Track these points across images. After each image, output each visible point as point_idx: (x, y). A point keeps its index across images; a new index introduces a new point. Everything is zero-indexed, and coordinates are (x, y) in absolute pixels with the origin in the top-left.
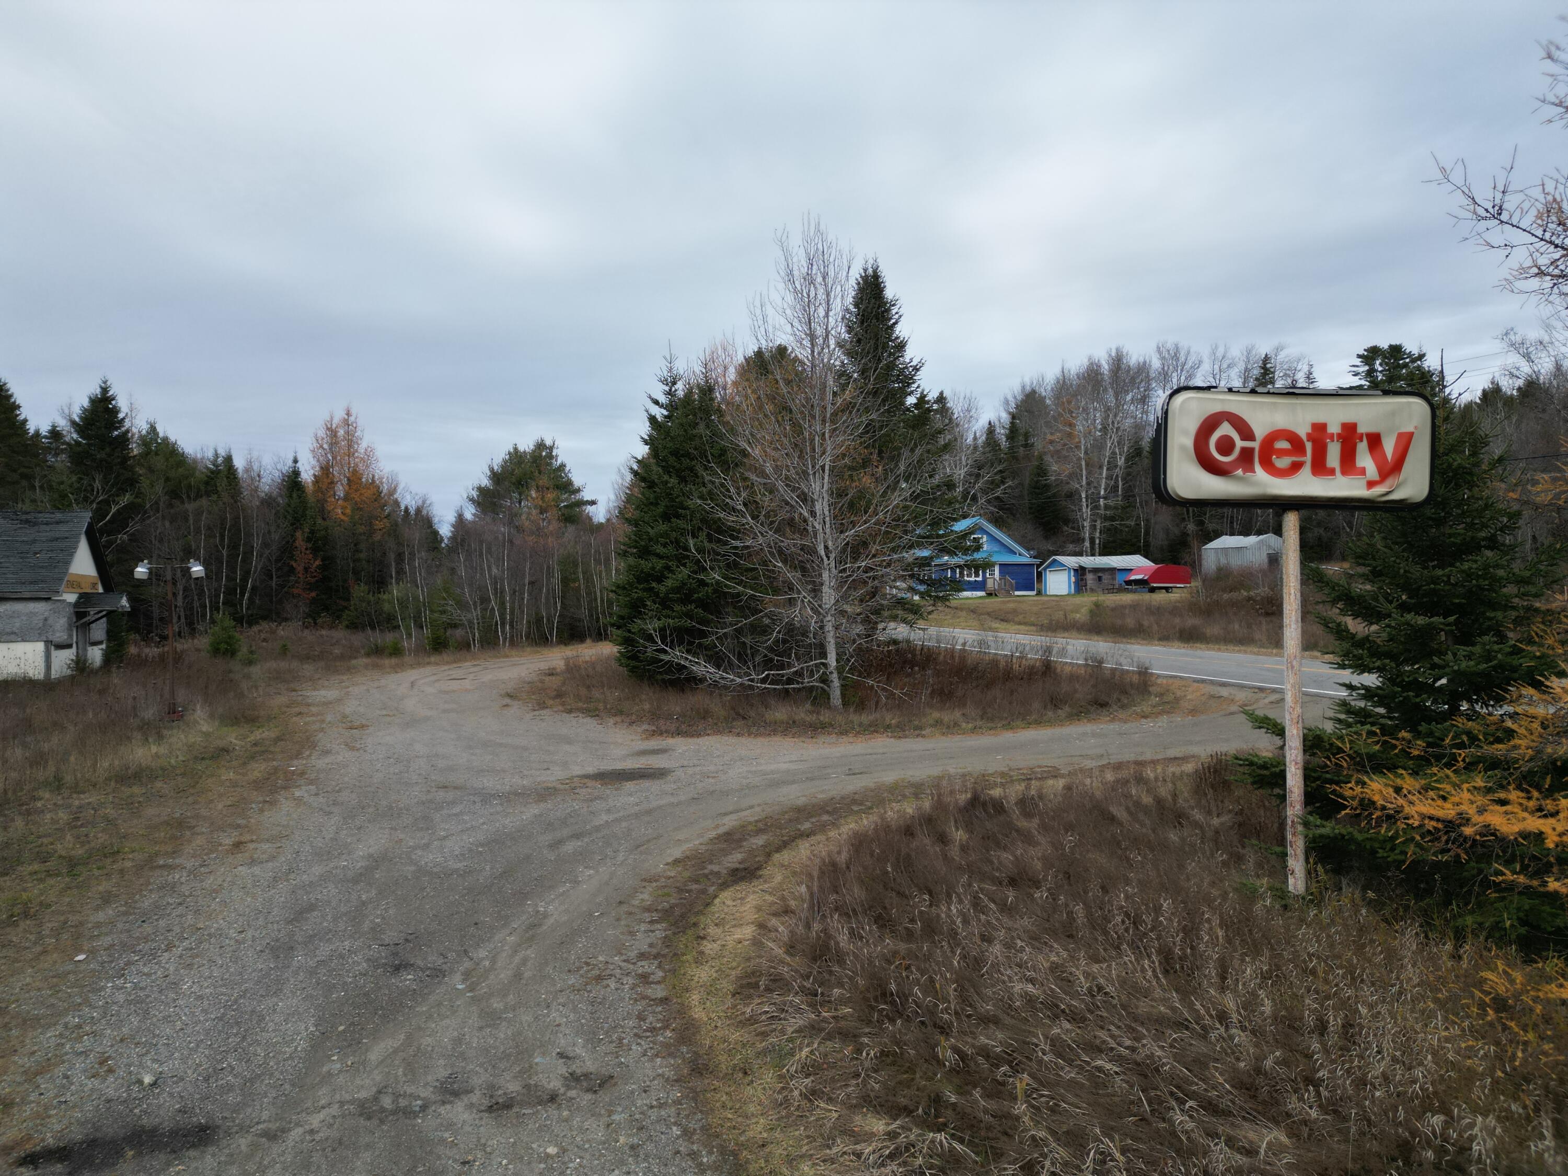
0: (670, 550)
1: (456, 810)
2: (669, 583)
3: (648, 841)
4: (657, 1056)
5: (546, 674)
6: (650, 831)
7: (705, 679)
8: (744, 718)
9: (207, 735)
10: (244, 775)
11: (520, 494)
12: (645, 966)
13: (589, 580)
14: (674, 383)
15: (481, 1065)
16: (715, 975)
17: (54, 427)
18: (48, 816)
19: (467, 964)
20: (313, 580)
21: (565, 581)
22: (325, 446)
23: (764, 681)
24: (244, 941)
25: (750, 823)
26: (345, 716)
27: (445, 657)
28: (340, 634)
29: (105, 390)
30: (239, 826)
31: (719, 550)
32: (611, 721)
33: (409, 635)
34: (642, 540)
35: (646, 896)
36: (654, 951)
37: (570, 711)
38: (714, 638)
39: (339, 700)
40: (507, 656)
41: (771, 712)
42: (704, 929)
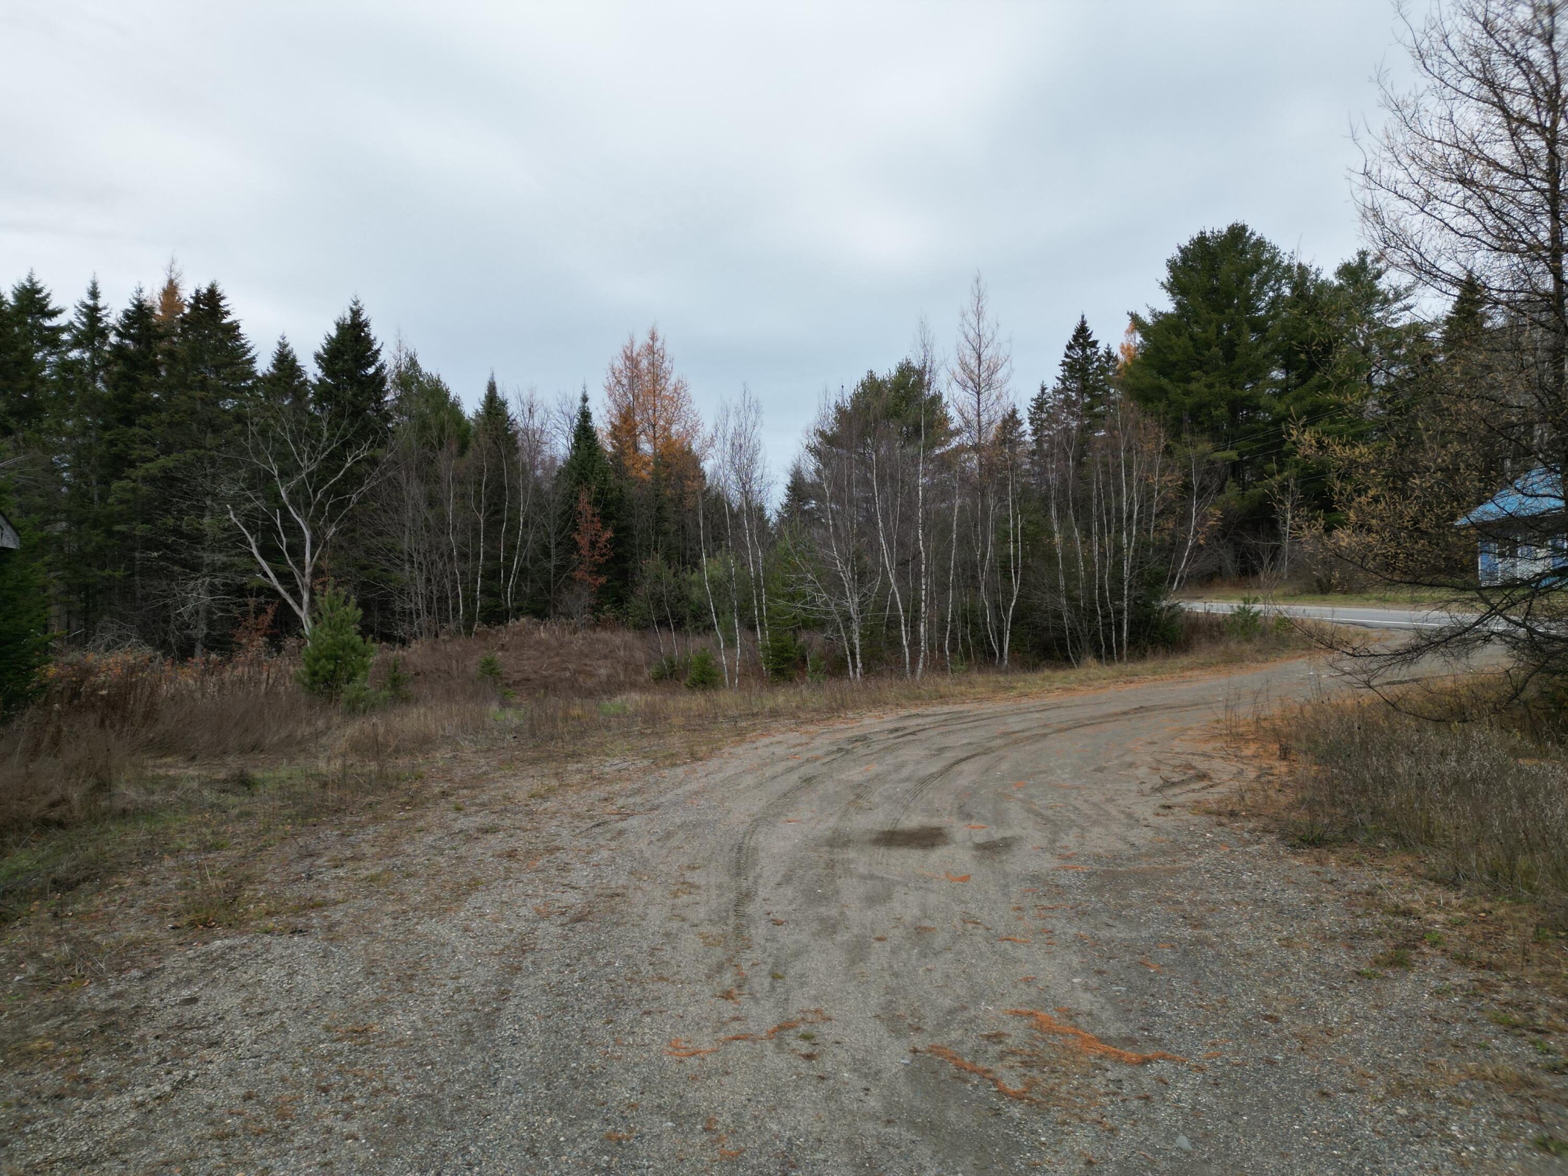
20: (602, 560)
22: (625, 381)
29: (356, 313)
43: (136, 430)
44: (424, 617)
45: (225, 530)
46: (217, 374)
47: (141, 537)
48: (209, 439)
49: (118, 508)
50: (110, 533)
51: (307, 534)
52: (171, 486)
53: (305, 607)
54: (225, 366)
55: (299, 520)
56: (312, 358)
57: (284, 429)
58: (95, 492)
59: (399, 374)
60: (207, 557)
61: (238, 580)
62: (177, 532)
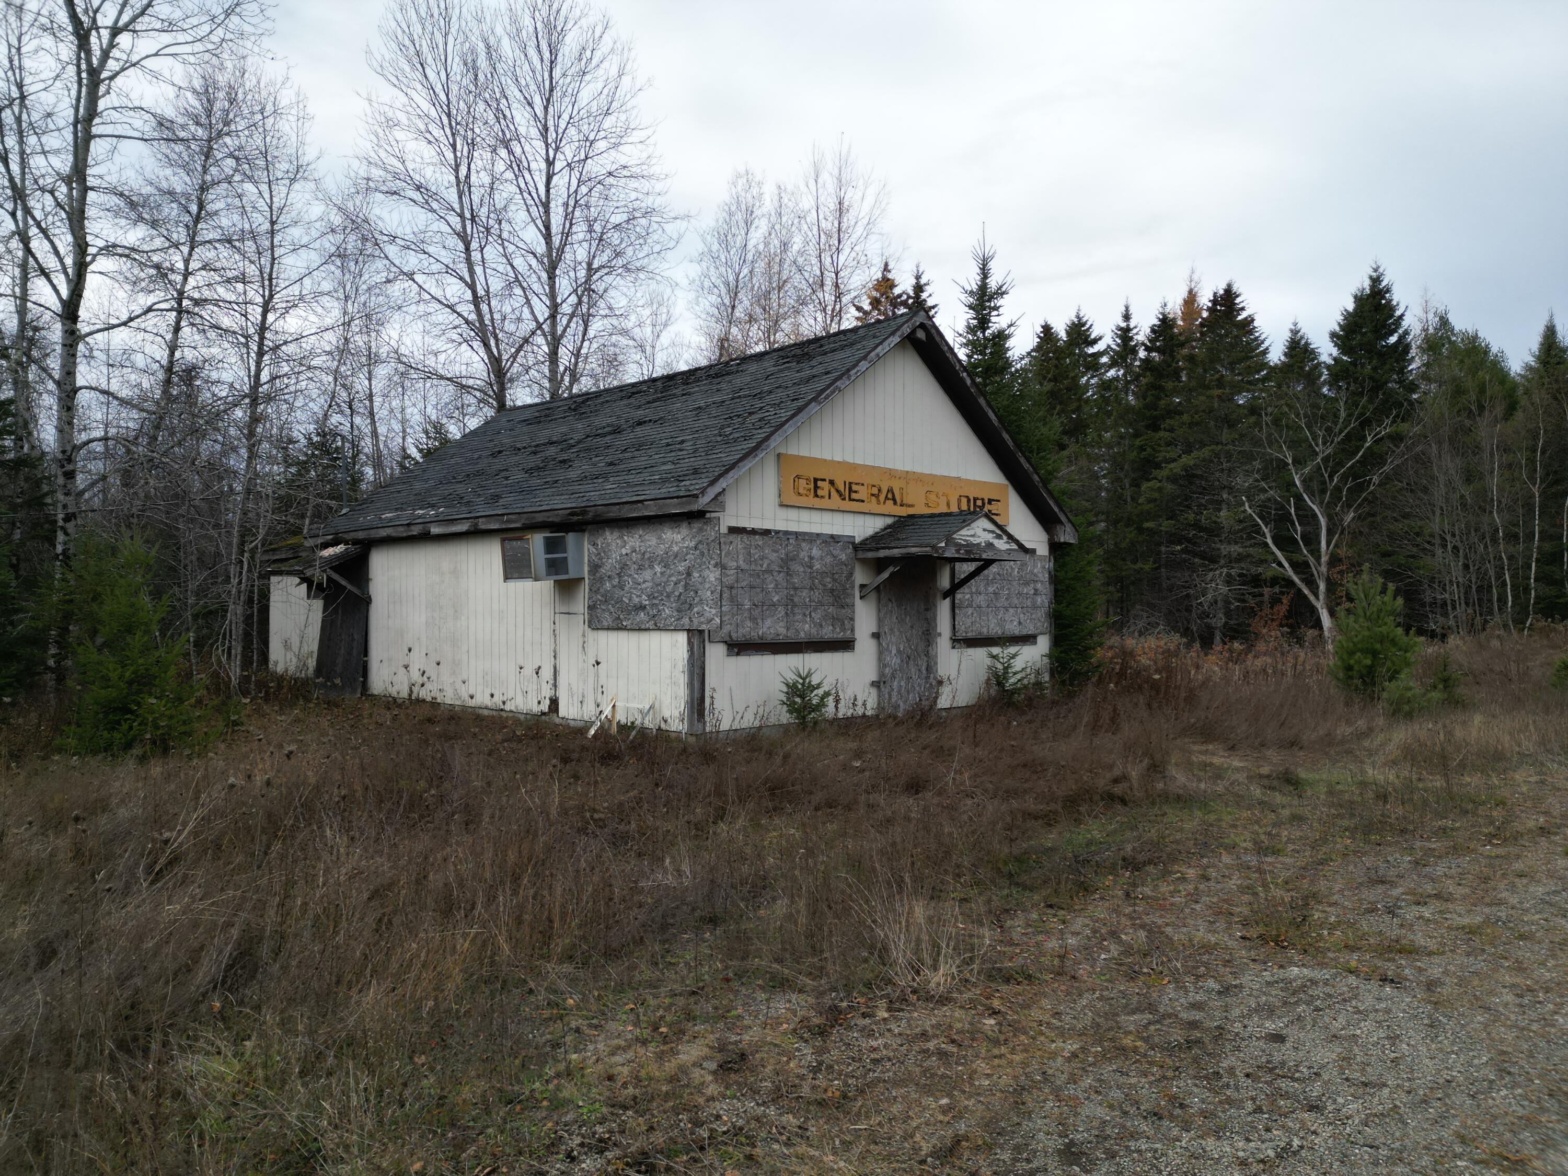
43: (1162, 434)
44: (1460, 610)
45: (1240, 521)
46: (1233, 370)
47: (1166, 532)
48: (1226, 435)
49: (1147, 507)
50: (1140, 530)
51: (1323, 521)
52: (1191, 483)
53: (1321, 597)
54: (1240, 361)
55: (1314, 507)
56: (1327, 338)
57: (1298, 415)
58: (1128, 494)
59: (1427, 339)
60: (1225, 549)
61: (1254, 570)
62: (1196, 526)
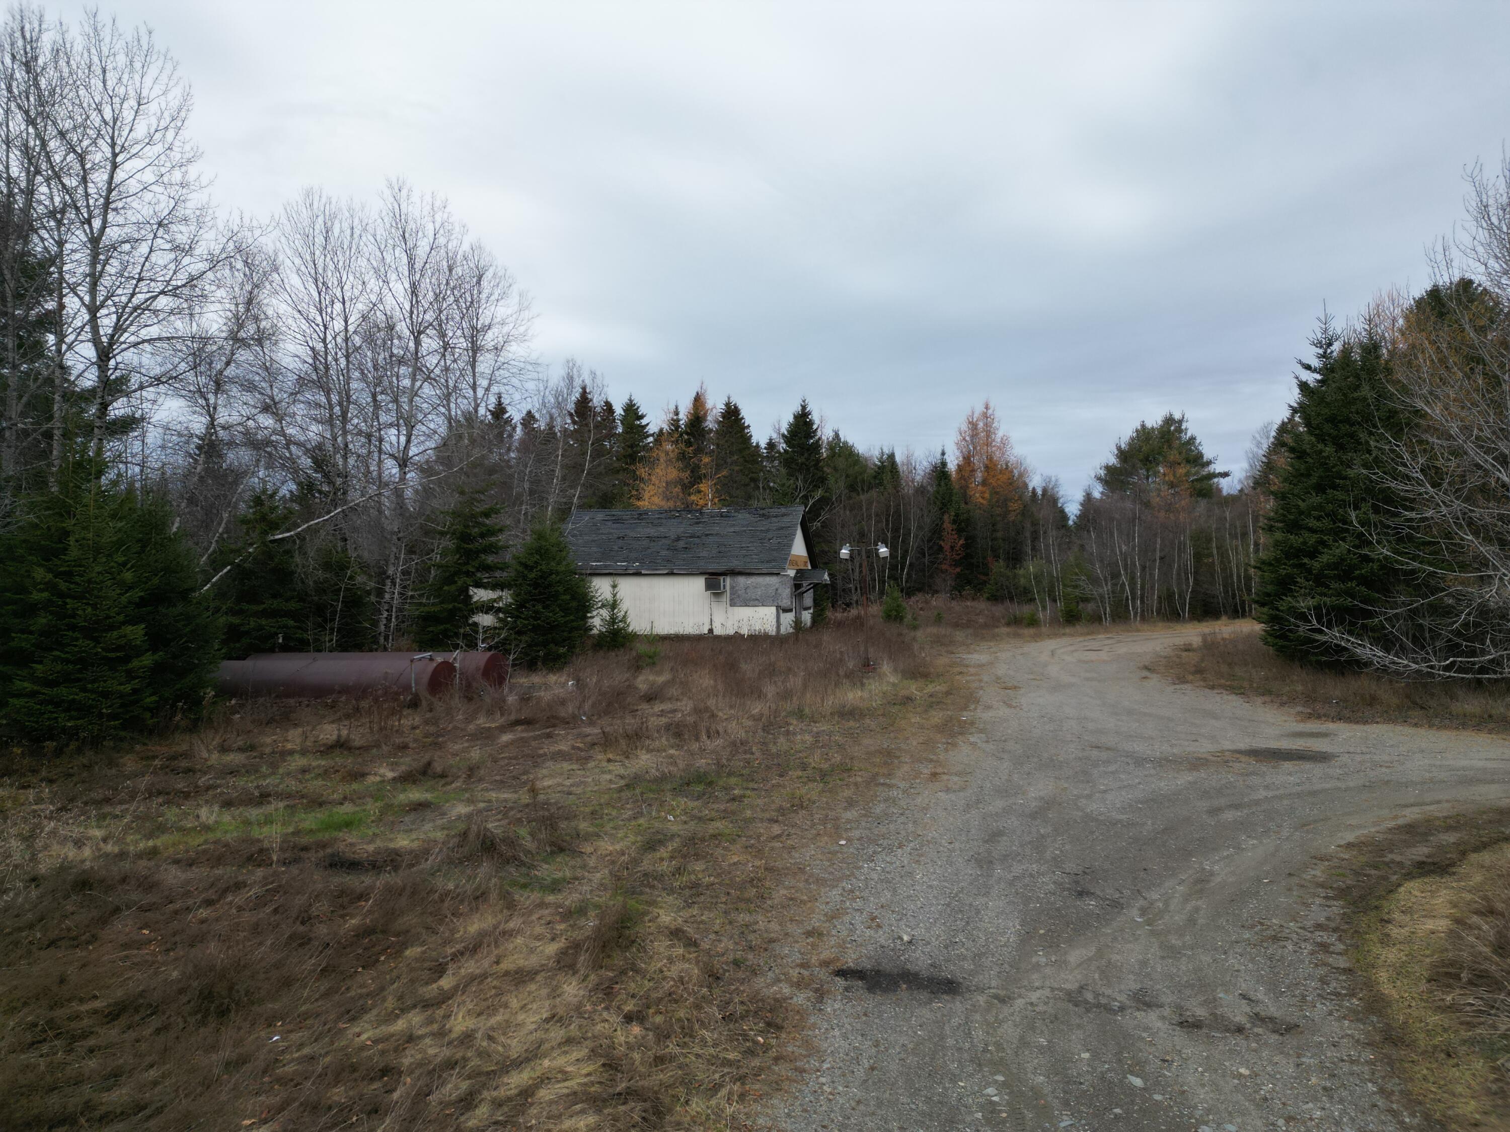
0: (1326, 523)
1: (1112, 768)
2: (1324, 558)
3: (1315, 821)
4: (1344, 1018)
5: (1182, 650)
6: (1316, 811)
7: (1372, 663)
8: (1422, 708)
9: (894, 685)
10: (927, 719)
11: (1148, 471)
12: (1322, 936)
13: (1223, 555)
14: (1330, 344)
15: (1168, 987)
16: (1404, 958)
17: (771, 440)
18: (799, 737)
19: (1141, 902)
20: (958, 558)
21: (1198, 556)
22: (968, 438)
23: (1447, 668)
24: (954, 850)
25: (1438, 818)
26: (998, 678)
27: (1079, 628)
28: (982, 605)
29: (804, 407)
30: (931, 761)
31: (1391, 523)
32: (1259, 700)
33: (1044, 608)
34: (1290, 513)
35: (1318, 873)
36: (1333, 925)
37: (1212, 688)
38: (1382, 618)
39: (991, 663)
40: (1138, 631)
41: (1459, 704)
42: (1388, 913)
56: (782, 439)
59: (829, 444)
